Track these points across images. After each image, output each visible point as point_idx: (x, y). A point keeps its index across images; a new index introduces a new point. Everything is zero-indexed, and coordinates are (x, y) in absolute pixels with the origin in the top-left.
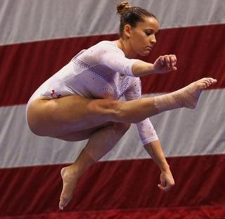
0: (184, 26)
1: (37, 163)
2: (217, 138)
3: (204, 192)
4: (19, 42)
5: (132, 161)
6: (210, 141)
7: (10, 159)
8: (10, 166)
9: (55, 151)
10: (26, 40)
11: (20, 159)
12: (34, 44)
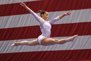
0: (64, 23)
1: (32, 51)
2: (70, 46)
3: (67, 58)
4: (29, 26)
5: (52, 51)
6: (69, 47)
7: (26, 50)
8: (26, 51)
9: (36, 48)
10: (31, 25)
11: (28, 50)
12: (32, 26)
